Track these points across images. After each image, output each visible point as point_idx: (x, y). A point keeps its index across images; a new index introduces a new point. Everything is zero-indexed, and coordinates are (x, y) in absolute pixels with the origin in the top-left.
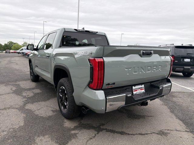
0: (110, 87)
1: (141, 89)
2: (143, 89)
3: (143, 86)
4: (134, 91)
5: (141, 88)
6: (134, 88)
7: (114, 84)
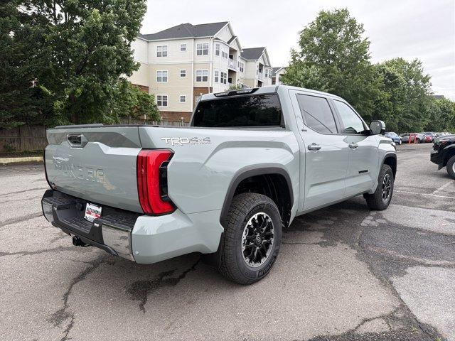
1: (97, 214)
4: (87, 213)
5: (97, 212)
6: (88, 206)
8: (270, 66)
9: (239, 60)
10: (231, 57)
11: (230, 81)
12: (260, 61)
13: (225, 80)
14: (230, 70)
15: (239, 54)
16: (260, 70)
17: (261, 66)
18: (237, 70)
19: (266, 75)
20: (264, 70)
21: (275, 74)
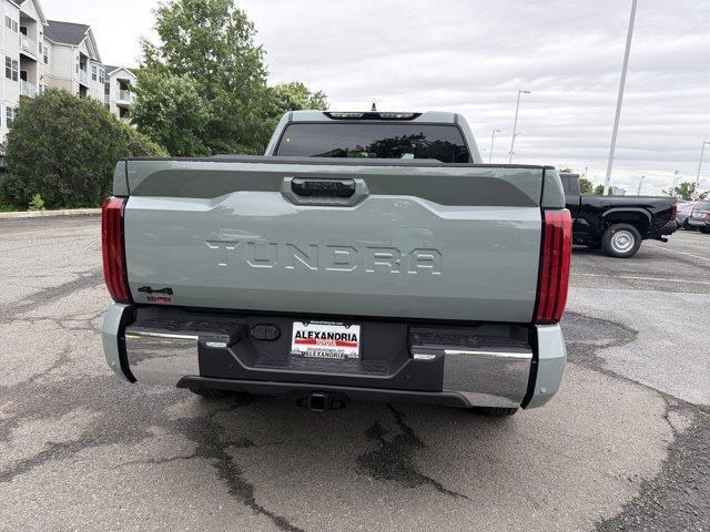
0: (162, 302)
1: (341, 340)
2: (355, 345)
3: (355, 330)
4: (297, 342)
5: (343, 336)
6: (298, 327)
7: (169, 291)
8: (99, 61)
9: (40, 38)
10: (24, 30)
11: (24, 76)
12: (82, 48)
13: (15, 74)
14: (22, 56)
15: (39, 28)
16: (83, 65)
17: (83, 58)
18: (39, 57)
19: (94, 77)
20: (89, 65)
21: (108, 77)
